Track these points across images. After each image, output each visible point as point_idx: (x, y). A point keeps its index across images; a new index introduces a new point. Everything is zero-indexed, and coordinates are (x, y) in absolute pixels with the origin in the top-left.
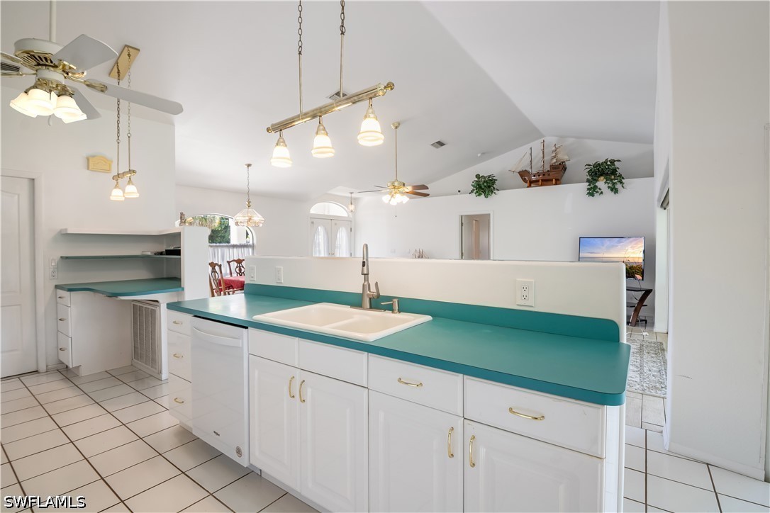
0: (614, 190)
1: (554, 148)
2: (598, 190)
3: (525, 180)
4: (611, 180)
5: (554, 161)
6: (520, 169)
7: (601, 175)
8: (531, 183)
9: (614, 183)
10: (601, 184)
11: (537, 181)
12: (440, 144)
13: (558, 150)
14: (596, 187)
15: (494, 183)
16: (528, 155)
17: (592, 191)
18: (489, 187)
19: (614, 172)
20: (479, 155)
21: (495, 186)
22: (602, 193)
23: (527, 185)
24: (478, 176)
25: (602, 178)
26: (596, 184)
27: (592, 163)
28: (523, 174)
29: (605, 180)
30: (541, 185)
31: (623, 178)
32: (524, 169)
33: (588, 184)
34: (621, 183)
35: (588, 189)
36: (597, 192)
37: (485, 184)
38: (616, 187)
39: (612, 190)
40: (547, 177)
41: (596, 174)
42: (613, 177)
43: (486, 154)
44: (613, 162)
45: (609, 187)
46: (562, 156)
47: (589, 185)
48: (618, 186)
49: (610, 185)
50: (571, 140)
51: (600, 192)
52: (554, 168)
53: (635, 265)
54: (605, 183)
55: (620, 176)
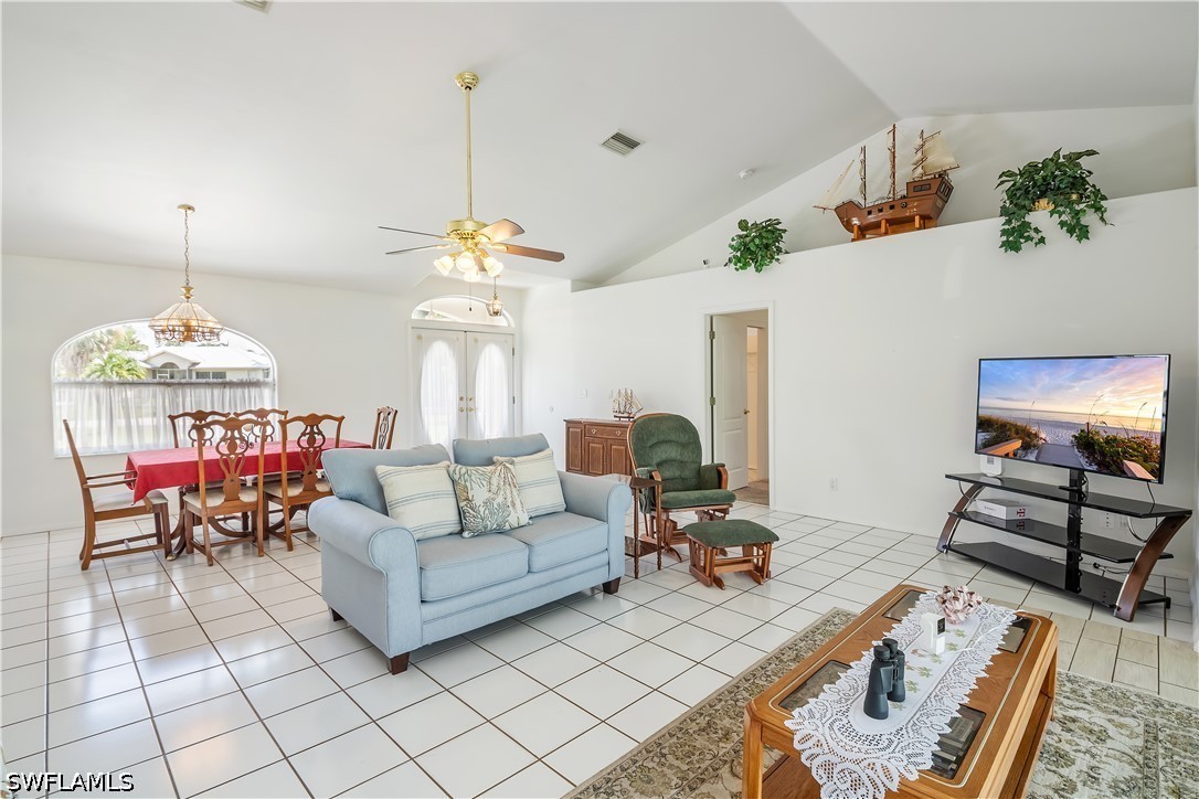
0: (1079, 230)
1: (919, 142)
2: (1032, 234)
3: (848, 226)
4: (1070, 203)
5: (920, 170)
6: (838, 202)
7: (1043, 195)
8: (862, 232)
9: (1077, 213)
10: (1042, 217)
11: (877, 225)
12: (625, 142)
13: (927, 145)
14: (1026, 225)
15: (778, 238)
16: (858, 165)
17: (1016, 237)
18: (767, 247)
19: (1078, 182)
20: (742, 174)
21: (781, 245)
22: (1042, 240)
23: (852, 236)
24: (743, 225)
25: (1043, 202)
26: (1028, 219)
27: (1017, 166)
28: (845, 211)
29: (1052, 207)
30: (886, 233)
31: (1104, 198)
32: (846, 200)
33: (1003, 219)
34: (1098, 209)
35: (1004, 232)
36: (1029, 239)
37: (757, 241)
38: (1084, 221)
39: (1071, 231)
40: (899, 213)
41: (1027, 192)
42: (1074, 197)
43: (760, 174)
44: (1074, 158)
45: (1062, 224)
46: (939, 159)
47: (1008, 222)
48: (1090, 218)
49: (1064, 218)
50: (963, 120)
51: (1037, 237)
52: (917, 187)
53: (1122, 436)
54: (1052, 213)
55: (1097, 192)
